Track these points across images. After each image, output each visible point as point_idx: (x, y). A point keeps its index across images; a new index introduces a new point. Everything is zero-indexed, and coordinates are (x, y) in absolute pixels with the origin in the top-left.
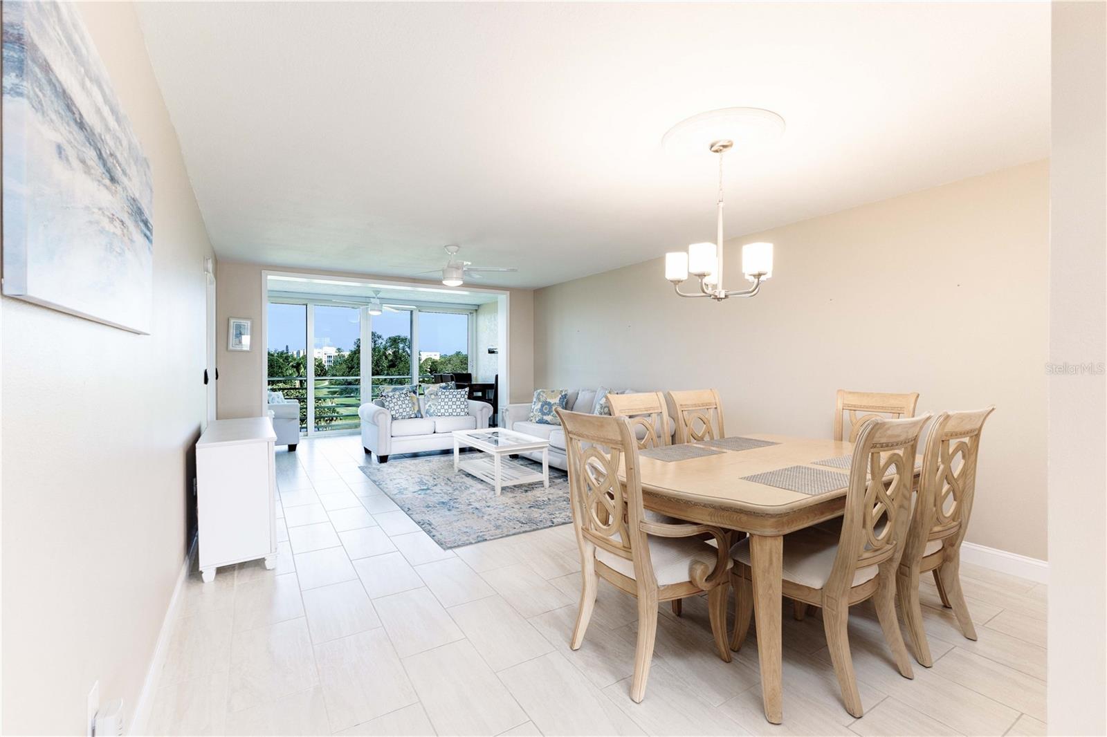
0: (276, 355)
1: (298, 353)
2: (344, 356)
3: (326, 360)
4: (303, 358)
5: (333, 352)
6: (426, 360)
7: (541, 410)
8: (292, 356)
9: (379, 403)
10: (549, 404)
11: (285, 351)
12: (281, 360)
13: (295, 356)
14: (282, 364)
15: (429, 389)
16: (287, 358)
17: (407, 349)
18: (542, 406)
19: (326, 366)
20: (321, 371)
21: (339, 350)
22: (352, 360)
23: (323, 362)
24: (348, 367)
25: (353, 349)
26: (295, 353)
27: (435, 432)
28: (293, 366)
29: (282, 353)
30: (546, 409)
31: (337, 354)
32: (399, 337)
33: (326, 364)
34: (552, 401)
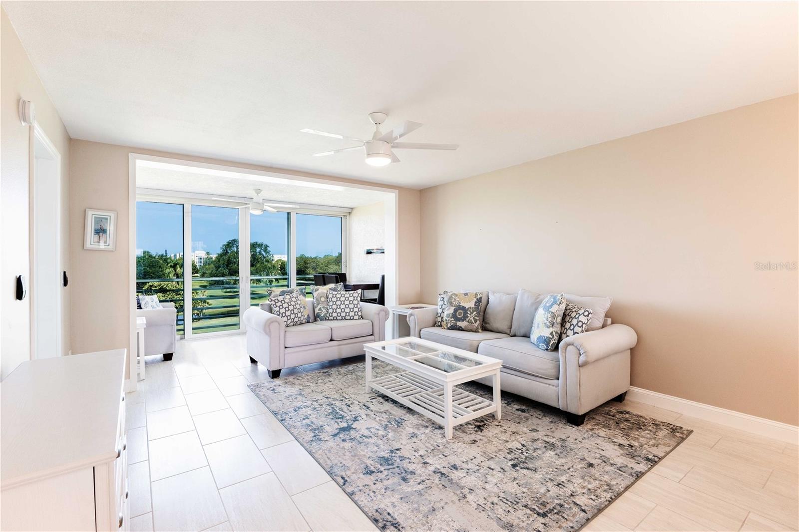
0: (157, 257)
1: (175, 256)
2: (212, 258)
3: (198, 261)
4: (180, 259)
5: (203, 254)
6: (277, 261)
7: (454, 316)
8: (170, 258)
9: (266, 307)
10: (464, 308)
11: (164, 254)
12: (161, 262)
13: (173, 258)
14: (162, 264)
15: (317, 292)
16: (166, 260)
17: (263, 253)
18: (455, 311)
19: (198, 266)
20: (195, 270)
21: (208, 253)
22: (219, 262)
23: (195, 263)
24: (216, 267)
25: (220, 253)
26: (172, 255)
27: (331, 340)
28: (171, 266)
29: (162, 256)
30: (460, 314)
31: (206, 256)
32: (257, 243)
33: (198, 264)
34: (467, 306)
